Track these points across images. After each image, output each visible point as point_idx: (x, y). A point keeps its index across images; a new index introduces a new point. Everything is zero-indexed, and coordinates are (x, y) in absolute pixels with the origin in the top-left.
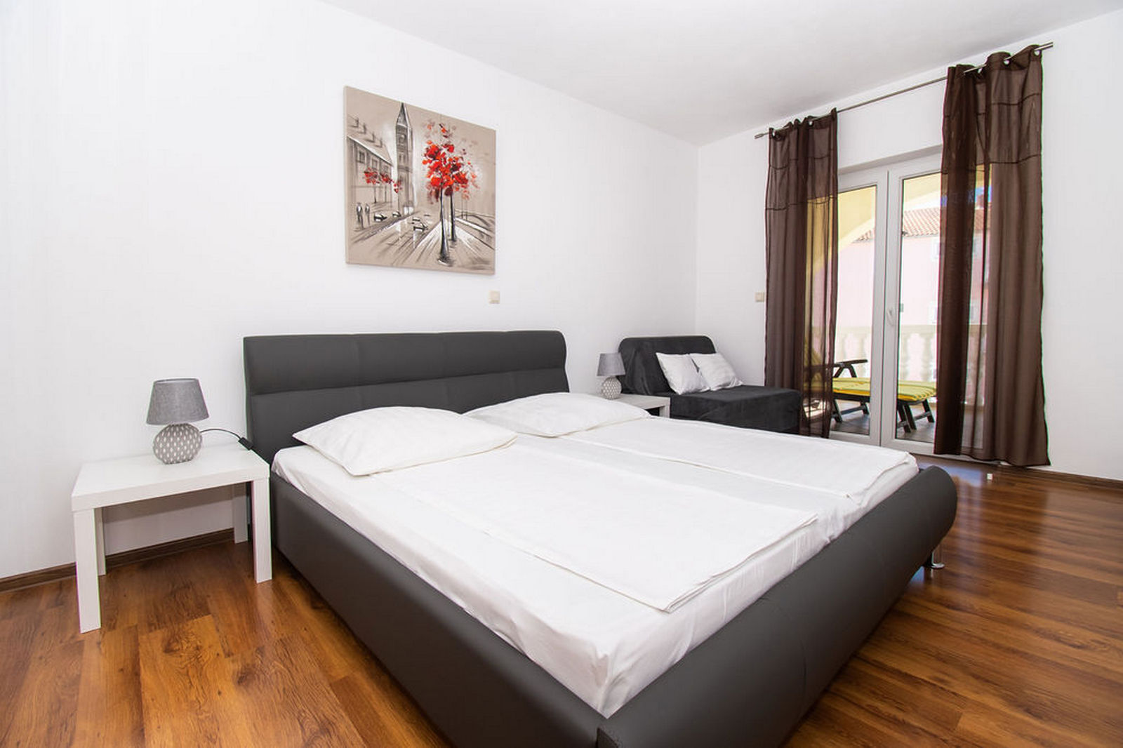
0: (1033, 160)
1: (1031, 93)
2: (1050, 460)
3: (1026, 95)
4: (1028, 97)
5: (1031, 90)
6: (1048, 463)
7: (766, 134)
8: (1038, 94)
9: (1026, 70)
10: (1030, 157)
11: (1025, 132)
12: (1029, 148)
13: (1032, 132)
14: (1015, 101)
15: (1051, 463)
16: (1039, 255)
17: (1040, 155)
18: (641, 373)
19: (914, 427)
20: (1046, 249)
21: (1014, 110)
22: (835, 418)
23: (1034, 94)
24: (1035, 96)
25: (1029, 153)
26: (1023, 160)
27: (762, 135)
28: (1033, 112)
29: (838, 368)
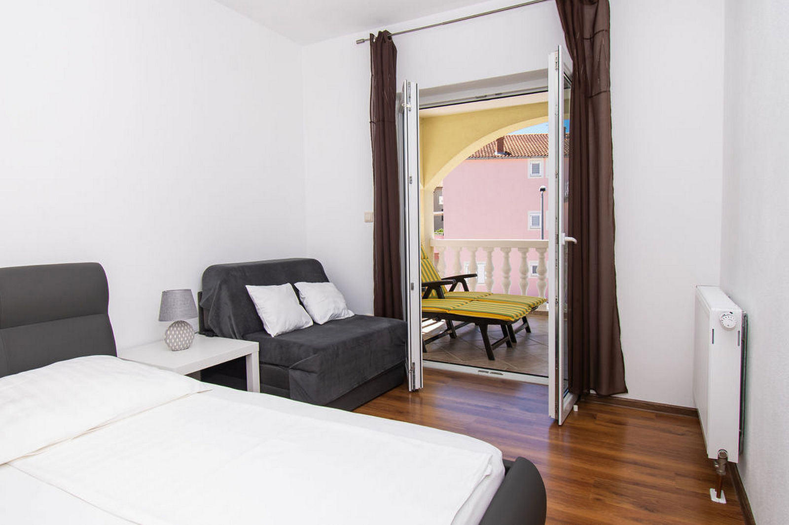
0: (603, 96)
1: (601, 29)
2: (628, 388)
3: (597, 30)
4: (599, 32)
5: (600, 26)
6: (625, 391)
7: (367, 40)
8: (606, 31)
9: (596, 4)
10: (600, 93)
11: (596, 68)
12: (600, 83)
13: (602, 67)
14: (587, 35)
15: (629, 392)
16: (610, 190)
17: (610, 91)
18: (227, 310)
19: (514, 340)
20: (617, 183)
21: (587, 44)
22: (450, 334)
23: (603, 30)
24: (604, 32)
25: (600, 90)
26: (596, 95)
27: (364, 41)
28: (602, 46)
29: (451, 285)
